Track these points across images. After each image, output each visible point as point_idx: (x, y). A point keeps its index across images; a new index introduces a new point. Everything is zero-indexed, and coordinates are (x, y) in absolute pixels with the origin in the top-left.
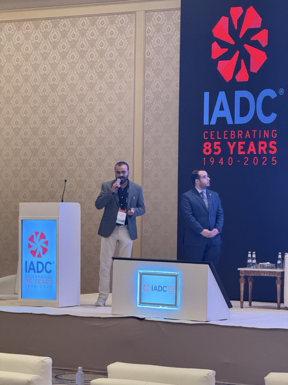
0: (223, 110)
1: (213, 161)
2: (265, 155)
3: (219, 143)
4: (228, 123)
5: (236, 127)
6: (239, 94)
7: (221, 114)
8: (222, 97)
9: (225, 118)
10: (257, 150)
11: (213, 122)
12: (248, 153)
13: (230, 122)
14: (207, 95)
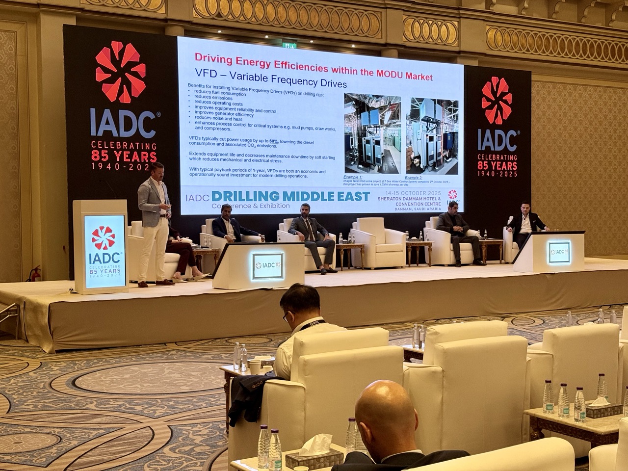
0: (109, 124)
1: (102, 166)
2: (147, 163)
3: (107, 151)
4: (114, 136)
5: (122, 140)
6: (122, 113)
7: (108, 128)
8: (107, 113)
9: (111, 132)
10: (140, 159)
11: (100, 134)
12: (133, 161)
13: (115, 134)
14: (93, 111)
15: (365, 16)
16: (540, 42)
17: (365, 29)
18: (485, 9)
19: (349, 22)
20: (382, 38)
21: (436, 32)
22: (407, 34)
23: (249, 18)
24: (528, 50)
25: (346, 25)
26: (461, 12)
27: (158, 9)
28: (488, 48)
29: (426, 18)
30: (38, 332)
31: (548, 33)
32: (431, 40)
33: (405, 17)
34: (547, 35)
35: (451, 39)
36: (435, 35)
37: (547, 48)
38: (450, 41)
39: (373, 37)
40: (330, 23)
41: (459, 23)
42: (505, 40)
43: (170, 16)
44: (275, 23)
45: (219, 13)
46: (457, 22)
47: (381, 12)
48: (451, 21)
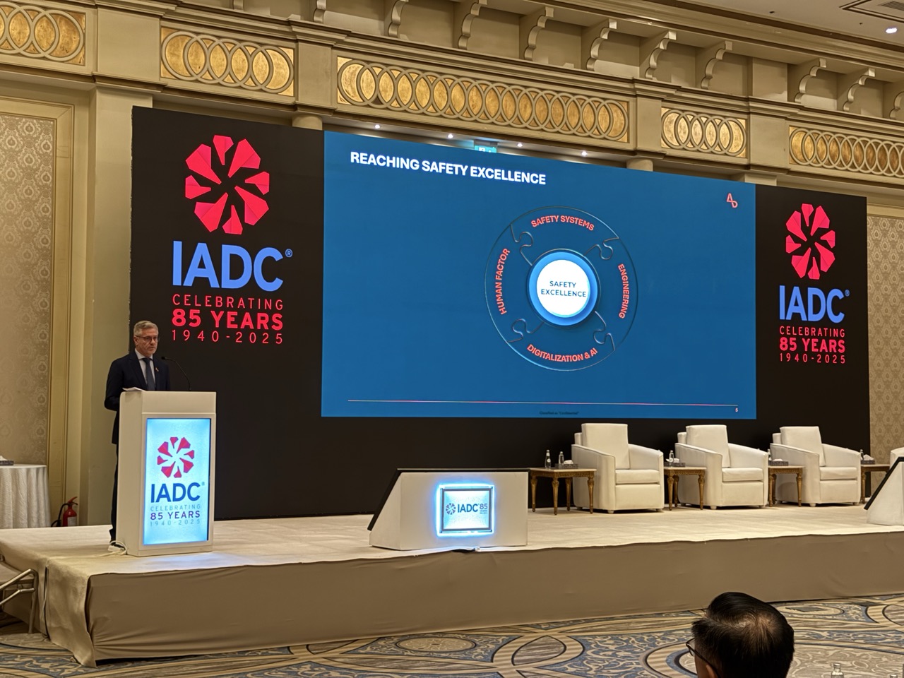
0: (204, 268)
1: (189, 335)
2: (266, 331)
3: (198, 311)
4: (212, 286)
5: (224, 292)
6: (227, 250)
7: (202, 273)
8: (202, 250)
9: (206, 280)
10: (255, 324)
11: (189, 282)
12: (242, 327)
13: (214, 284)
14: (178, 246)
15: (604, 107)
16: (871, 155)
17: (603, 126)
18: (788, 101)
19: (578, 116)
20: (628, 141)
21: (713, 136)
22: (668, 136)
23: (423, 106)
24: (853, 166)
25: (574, 121)
26: (752, 104)
27: (281, 90)
28: (792, 161)
29: (697, 113)
30: (67, 624)
31: (883, 140)
32: (704, 147)
33: (664, 111)
34: (882, 144)
35: (735, 147)
36: (712, 140)
37: (882, 164)
38: (734, 149)
39: (615, 141)
40: (550, 117)
41: (748, 121)
42: (818, 150)
43: (301, 101)
44: (465, 115)
45: (378, 97)
46: (744, 121)
47: (628, 102)
48: (735, 118)
